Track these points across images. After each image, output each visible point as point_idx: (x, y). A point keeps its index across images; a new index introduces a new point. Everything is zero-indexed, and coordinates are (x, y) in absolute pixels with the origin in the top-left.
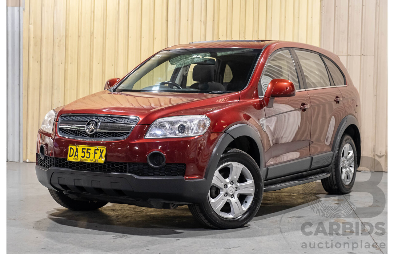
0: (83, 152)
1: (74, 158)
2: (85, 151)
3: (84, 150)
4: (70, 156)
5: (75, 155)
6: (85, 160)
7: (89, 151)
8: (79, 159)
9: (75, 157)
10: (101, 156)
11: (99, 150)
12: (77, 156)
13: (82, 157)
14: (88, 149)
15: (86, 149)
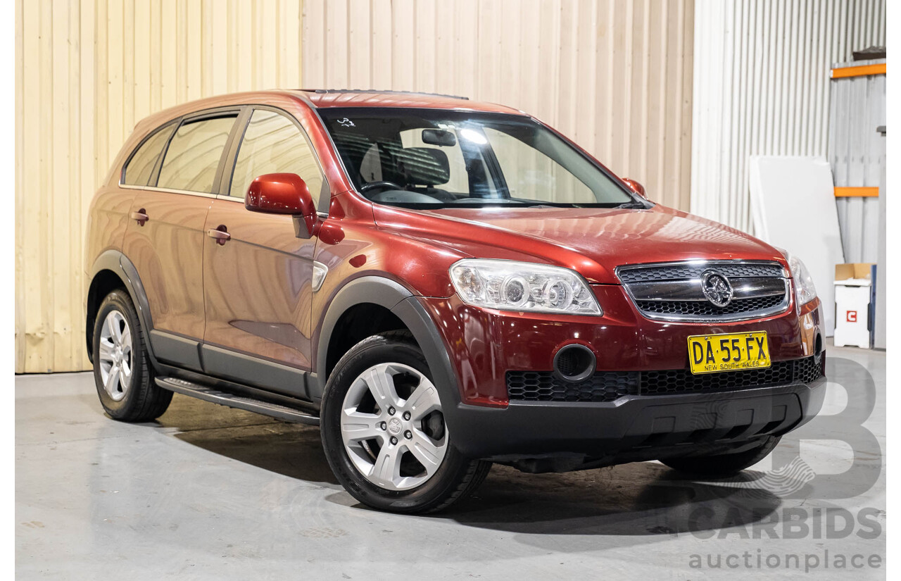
0: (723, 349)
1: (707, 365)
2: (729, 345)
3: (725, 345)
4: (697, 362)
5: (708, 359)
6: (732, 366)
7: (736, 345)
8: (718, 366)
9: (707, 362)
10: (761, 352)
11: (755, 339)
12: (712, 359)
13: (724, 360)
14: (734, 341)
15: (730, 342)
